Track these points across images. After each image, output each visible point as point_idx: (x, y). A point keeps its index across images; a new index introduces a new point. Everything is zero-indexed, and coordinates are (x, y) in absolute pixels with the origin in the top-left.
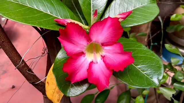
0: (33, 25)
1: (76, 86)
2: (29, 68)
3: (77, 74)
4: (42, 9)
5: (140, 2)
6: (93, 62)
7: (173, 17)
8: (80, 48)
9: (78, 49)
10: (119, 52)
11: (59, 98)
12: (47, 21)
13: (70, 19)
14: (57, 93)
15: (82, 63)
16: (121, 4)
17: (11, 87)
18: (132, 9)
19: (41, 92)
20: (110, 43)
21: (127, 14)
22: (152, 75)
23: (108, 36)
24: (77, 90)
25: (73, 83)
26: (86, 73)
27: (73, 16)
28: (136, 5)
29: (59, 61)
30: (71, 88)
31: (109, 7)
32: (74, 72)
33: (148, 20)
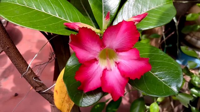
0: (40, 30)
1: (88, 96)
2: (36, 75)
3: (90, 82)
4: (50, 12)
5: (155, 3)
6: (106, 69)
7: (189, 17)
8: (92, 54)
9: (90, 56)
10: (135, 58)
11: (69, 108)
12: (55, 25)
13: (80, 23)
14: (67, 102)
15: (95, 71)
16: (135, 5)
17: (14, 94)
18: (146, 10)
19: (48, 101)
20: (125, 48)
21: (142, 17)
22: (170, 83)
23: (123, 41)
24: (90, 100)
25: (86, 93)
26: (100, 81)
27: (83, 19)
28: (151, 6)
29: (70, 68)
30: (83, 97)
31: (121, 9)
32: (87, 80)
33: (164, 22)
